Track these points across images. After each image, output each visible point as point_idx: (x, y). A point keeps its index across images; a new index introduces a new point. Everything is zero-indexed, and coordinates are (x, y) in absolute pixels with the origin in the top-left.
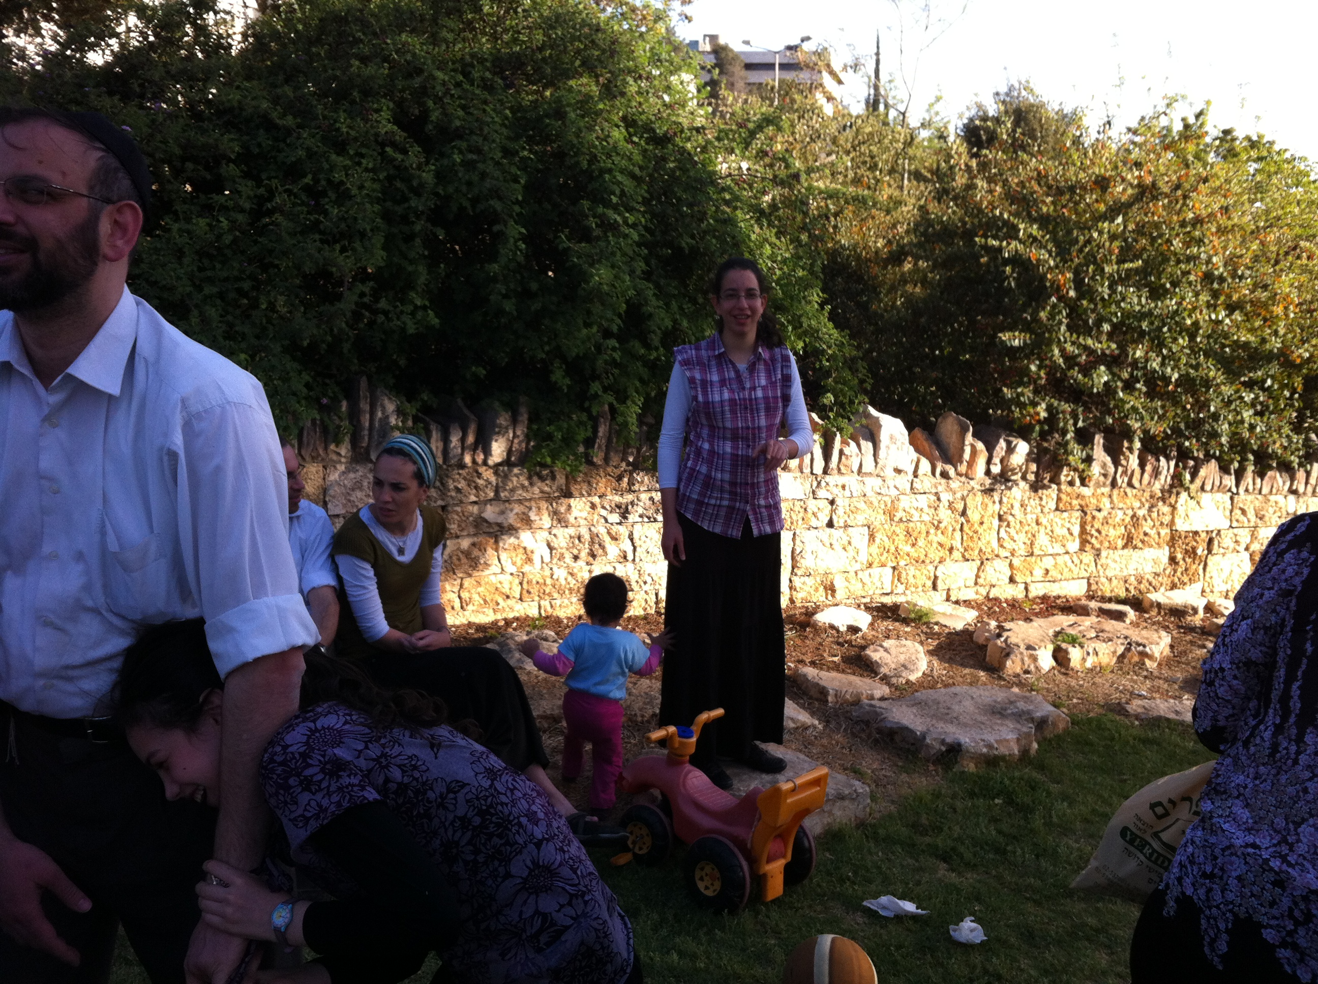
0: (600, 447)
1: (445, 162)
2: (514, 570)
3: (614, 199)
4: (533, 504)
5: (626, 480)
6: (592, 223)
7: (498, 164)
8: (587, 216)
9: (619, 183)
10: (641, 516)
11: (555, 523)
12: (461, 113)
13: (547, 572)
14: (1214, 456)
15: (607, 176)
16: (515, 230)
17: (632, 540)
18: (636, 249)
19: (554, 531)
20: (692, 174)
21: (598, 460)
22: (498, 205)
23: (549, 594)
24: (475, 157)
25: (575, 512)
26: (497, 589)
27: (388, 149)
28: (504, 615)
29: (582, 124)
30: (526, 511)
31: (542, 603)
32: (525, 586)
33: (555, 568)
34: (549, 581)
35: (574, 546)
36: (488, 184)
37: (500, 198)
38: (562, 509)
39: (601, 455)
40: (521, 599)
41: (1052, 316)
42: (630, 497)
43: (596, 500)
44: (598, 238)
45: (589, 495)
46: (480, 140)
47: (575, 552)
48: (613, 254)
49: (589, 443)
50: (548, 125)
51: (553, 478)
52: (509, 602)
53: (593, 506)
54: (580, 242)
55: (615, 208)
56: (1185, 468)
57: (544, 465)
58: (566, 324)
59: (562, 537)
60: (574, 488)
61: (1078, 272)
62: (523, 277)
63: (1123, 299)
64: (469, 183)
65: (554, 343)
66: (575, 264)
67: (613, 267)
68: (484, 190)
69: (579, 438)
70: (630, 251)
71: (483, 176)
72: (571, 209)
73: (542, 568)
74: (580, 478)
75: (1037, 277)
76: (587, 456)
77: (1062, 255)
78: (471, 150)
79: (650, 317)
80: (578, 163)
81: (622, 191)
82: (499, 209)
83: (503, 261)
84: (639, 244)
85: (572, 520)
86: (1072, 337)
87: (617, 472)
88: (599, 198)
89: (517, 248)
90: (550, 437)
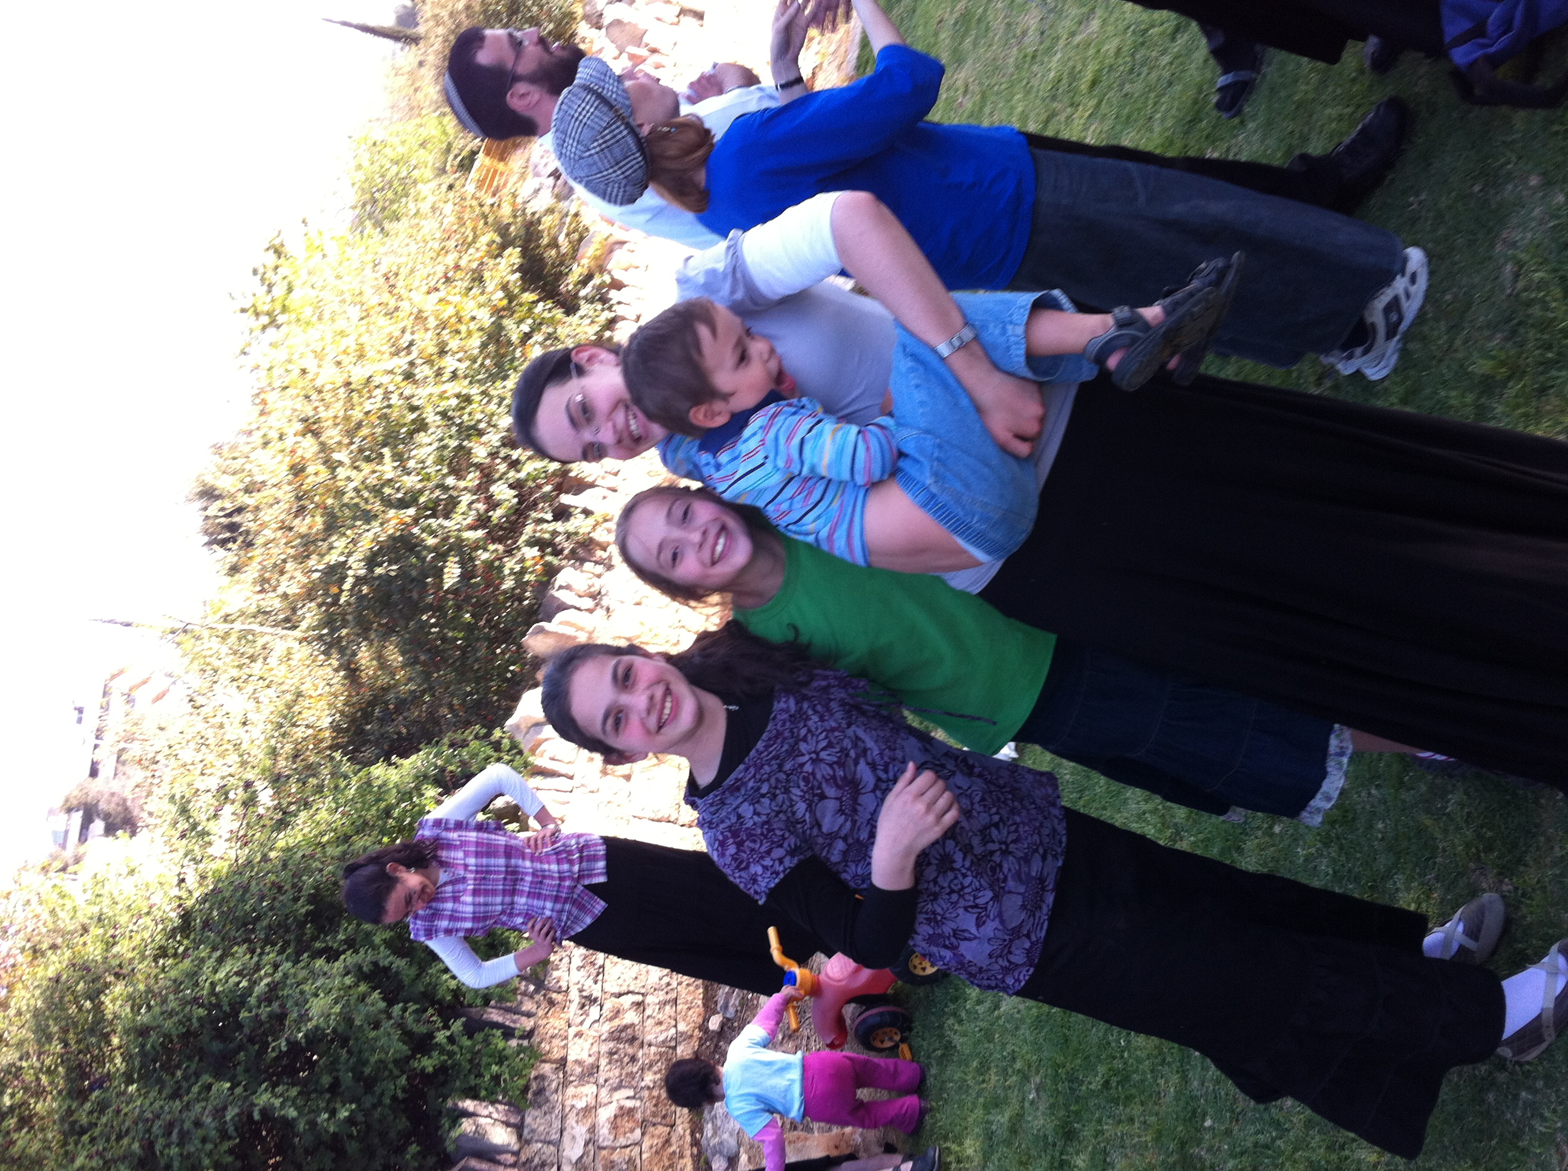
0: (514, 1022)
2: (638, 1132)
3: (244, 984)
4: (568, 1103)
5: (554, 996)
6: (264, 1011)
7: (186, 1107)
8: (257, 1015)
9: (228, 977)
10: (596, 982)
11: (592, 1080)
12: (125, 1141)
13: (645, 1093)
15: (218, 989)
16: (263, 1098)
17: (620, 995)
18: (302, 964)
19: (601, 1081)
20: (227, 894)
21: (528, 1024)
22: (231, 1113)
24: (176, 1131)
25: (584, 1056)
26: (657, 1152)
28: (687, 1146)
29: (157, 1010)
30: (574, 1111)
32: (658, 1120)
33: (643, 1084)
34: (655, 1093)
35: (621, 1060)
36: (207, 1120)
37: (225, 1108)
38: (578, 1070)
39: (524, 1019)
42: (574, 995)
43: (572, 1031)
44: (282, 1006)
45: (566, 1038)
46: (158, 1123)
47: (626, 1059)
48: (302, 993)
49: (508, 1033)
50: (153, 1047)
51: (541, 1078)
52: (674, 1140)
53: (579, 1035)
54: (283, 1026)
55: (253, 983)
57: (526, 1089)
58: (373, 1050)
59: (608, 1072)
60: (556, 1054)
61: (388, 503)
62: (315, 1090)
63: (423, 462)
64: (204, 1140)
65: (391, 1066)
66: (306, 1036)
67: (316, 995)
68: (213, 1125)
69: (501, 1045)
70: (303, 974)
71: (198, 1124)
72: (247, 1031)
73: (641, 1099)
74: (545, 1047)
75: (390, 543)
76: (522, 1037)
77: (368, 517)
78: (168, 1134)
79: (375, 964)
80: (200, 1019)
81: (237, 974)
82: (237, 1110)
83: (292, 1113)
84: (296, 962)
85: (591, 1060)
86: (457, 517)
87: (544, 1005)
88: (239, 1000)
89: (281, 1095)
90: (496, 1078)
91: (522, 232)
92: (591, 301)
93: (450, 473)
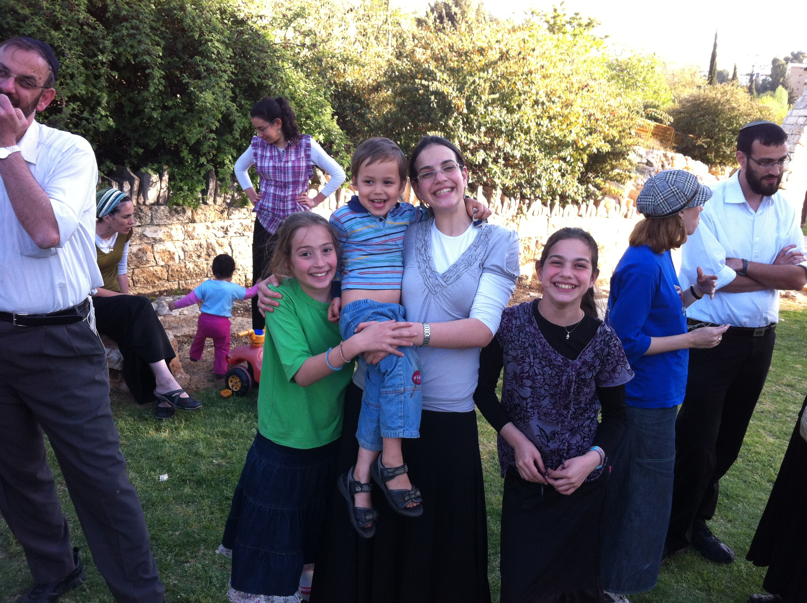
0: (210, 194)
1: (118, 34)
2: (163, 263)
3: (214, 56)
4: (173, 226)
5: (226, 213)
6: (202, 69)
7: (147, 35)
8: (199, 65)
9: (216, 47)
10: (235, 233)
11: (186, 237)
12: (126, 7)
13: (183, 265)
14: (538, 197)
15: (209, 43)
16: (158, 73)
17: (231, 246)
18: (227, 84)
19: (186, 242)
20: (258, 41)
21: (210, 201)
22: (147, 58)
23: (184, 277)
24: (135, 32)
25: (197, 231)
26: (154, 274)
27: (85, 27)
28: (159, 289)
29: (195, 14)
30: (169, 230)
31: (180, 282)
32: (170, 273)
33: (187, 263)
34: (183, 270)
35: (197, 250)
36: (143, 47)
37: (149, 55)
38: (190, 229)
39: (212, 199)
40: (168, 280)
41: (455, 123)
42: (227, 223)
43: (209, 224)
44: (205, 77)
45: (205, 221)
46: (138, 22)
47: (199, 253)
48: (213, 86)
49: (204, 192)
50: (175, 14)
51: (184, 211)
52: (161, 282)
53: (208, 228)
54: (195, 79)
55: (214, 61)
56: (524, 204)
57: (178, 204)
58: (188, 125)
59: (191, 245)
60: (196, 218)
61: (468, 99)
62: (163, 98)
63: (492, 114)
64: (132, 46)
65: (182, 136)
66: (192, 92)
67: (213, 94)
68: (140, 50)
69: (199, 189)
70: (223, 85)
71: (140, 42)
72: (190, 61)
73: (180, 263)
74: (200, 211)
75: (448, 102)
76: (203, 199)
77: (460, 90)
78: (132, 28)
79: (234, 122)
80: (193, 36)
81: (218, 52)
82: (149, 61)
83: (152, 89)
84: (228, 81)
85: (196, 236)
86: (464, 134)
87: (221, 209)
88: (205, 55)
89: (160, 83)
90: (181, 189)
91: (617, 151)
92: (587, 190)
93: (487, 128)
